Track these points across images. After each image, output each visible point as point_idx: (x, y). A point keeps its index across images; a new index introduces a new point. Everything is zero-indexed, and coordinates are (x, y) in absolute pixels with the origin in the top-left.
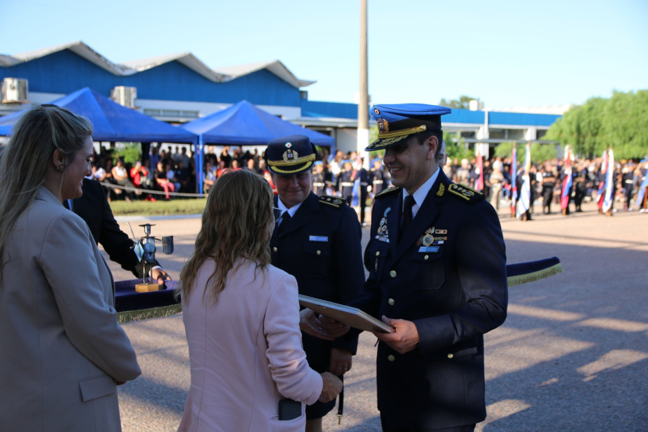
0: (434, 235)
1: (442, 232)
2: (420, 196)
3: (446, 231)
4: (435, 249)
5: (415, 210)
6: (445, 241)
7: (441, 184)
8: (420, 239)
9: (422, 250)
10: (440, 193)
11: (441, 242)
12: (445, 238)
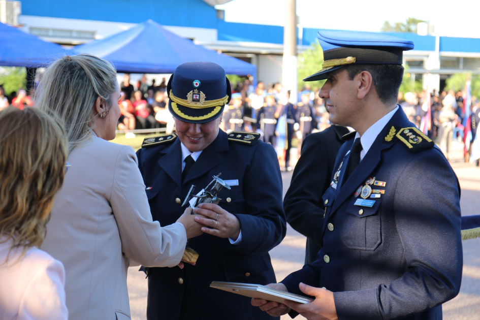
1: (381, 184)
6: (382, 195)
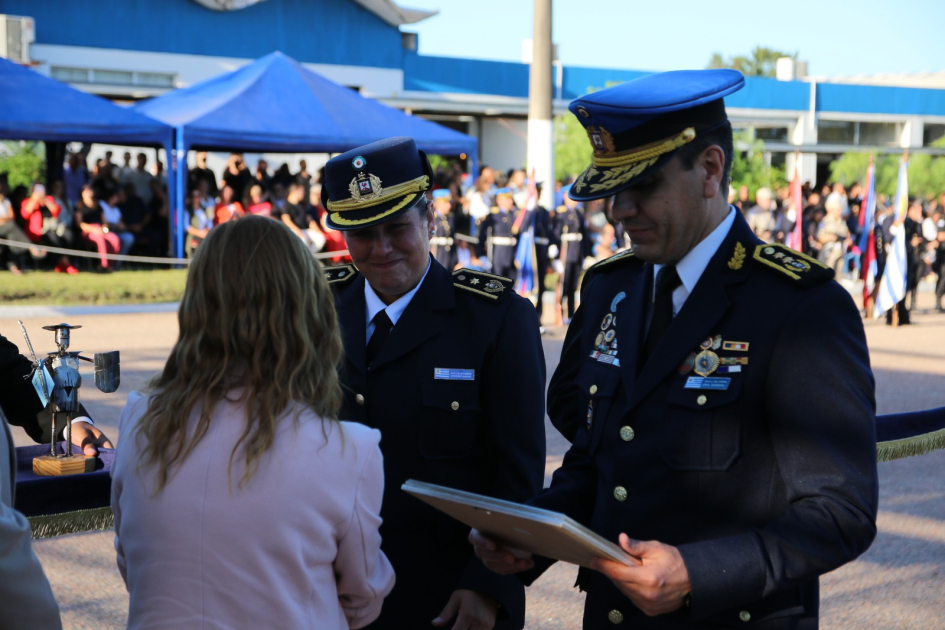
0: (720, 352)
1: (737, 346)
2: (691, 270)
3: (747, 344)
4: (722, 384)
5: (679, 298)
6: (743, 367)
7: (739, 245)
8: (689, 361)
9: (692, 383)
10: (736, 262)
11: (735, 369)
12: (745, 360)
